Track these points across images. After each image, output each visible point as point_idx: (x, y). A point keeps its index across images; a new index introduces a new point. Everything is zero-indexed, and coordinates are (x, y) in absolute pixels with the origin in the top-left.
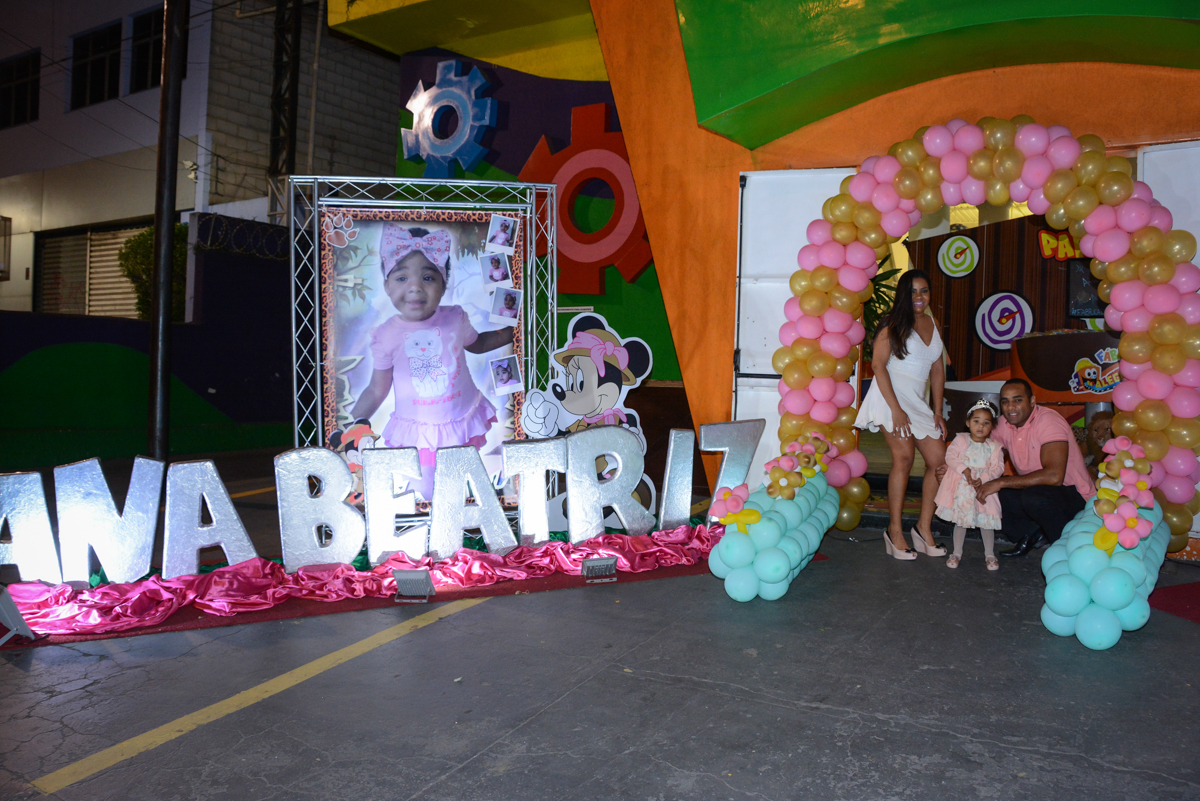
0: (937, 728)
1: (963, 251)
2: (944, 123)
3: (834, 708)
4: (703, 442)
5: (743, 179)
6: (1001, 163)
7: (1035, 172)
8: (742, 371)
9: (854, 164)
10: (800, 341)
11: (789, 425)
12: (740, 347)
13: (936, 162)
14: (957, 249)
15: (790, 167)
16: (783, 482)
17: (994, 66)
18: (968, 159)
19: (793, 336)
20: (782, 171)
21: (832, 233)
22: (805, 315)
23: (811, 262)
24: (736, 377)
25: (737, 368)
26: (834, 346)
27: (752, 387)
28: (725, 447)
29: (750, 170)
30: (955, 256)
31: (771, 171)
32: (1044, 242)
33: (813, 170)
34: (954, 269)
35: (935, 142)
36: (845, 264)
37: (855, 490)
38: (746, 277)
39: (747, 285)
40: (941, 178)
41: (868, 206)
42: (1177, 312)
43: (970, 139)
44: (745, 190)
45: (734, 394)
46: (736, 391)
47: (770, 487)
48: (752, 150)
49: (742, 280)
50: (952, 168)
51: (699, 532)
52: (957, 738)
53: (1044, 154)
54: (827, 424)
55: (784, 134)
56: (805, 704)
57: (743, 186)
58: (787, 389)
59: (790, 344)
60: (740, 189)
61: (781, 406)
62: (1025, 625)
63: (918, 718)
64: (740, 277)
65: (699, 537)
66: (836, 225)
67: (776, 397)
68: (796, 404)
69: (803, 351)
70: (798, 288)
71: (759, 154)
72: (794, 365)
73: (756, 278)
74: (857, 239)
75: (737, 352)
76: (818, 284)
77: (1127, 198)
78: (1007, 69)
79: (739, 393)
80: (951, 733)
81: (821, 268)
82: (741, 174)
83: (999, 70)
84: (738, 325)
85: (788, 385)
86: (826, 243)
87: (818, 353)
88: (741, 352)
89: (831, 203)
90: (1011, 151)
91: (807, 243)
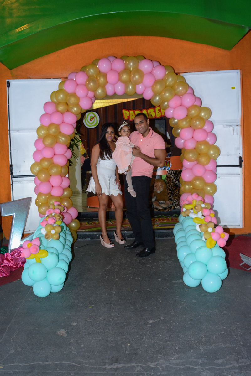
0: (182, 365)
1: (93, 118)
2: (106, 57)
3: (127, 365)
4: (3, 212)
5: (8, 83)
6: (134, 76)
7: (148, 81)
8: (14, 174)
9: (60, 77)
10: (44, 159)
11: (42, 199)
12: (12, 163)
13: (105, 75)
14: (91, 117)
15: (30, 78)
16: (53, 232)
17: (121, 36)
18: (119, 74)
19: (39, 157)
20: (27, 80)
21: (57, 107)
22: (46, 147)
23: (47, 122)
24: (12, 178)
25: (12, 173)
26: (61, 161)
27: (20, 182)
28: (13, 213)
29: (11, 79)
30: (90, 120)
31: (22, 80)
32: (124, 114)
33: (41, 79)
34: (90, 125)
35: (103, 66)
36: (63, 122)
37: (73, 225)
38: (13, 130)
39: (13, 134)
40: (107, 82)
41: (74, 95)
42: (206, 140)
43: (118, 65)
44: (9, 89)
45: (11, 186)
46: (12, 184)
47: (46, 235)
48: (10, 69)
49: (11, 132)
50: (112, 77)
51: (6, 256)
52: (195, 370)
53: (151, 73)
54: (59, 197)
55: (26, 62)
56: (110, 367)
57: (8, 86)
58: (39, 182)
59: (39, 160)
60: (7, 88)
61: (36, 190)
62: (175, 284)
63: (169, 360)
64: (10, 130)
65: (7, 259)
66: (57, 104)
67: (33, 186)
68: (44, 189)
69: (46, 164)
70: (41, 134)
71: (15, 71)
72: (41, 171)
73: (18, 131)
74: (68, 111)
75: (11, 166)
76: (51, 132)
77: (185, 93)
78: (126, 38)
79: (13, 185)
80: (191, 366)
81: (52, 124)
82: (7, 80)
83: (123, 38)
84: (11, 153)
85: (39, 179)
86: (54, 113)
87: (53, 165)
88: (13, 166)
89: (54, 94)
90: (138, 71)
91: (44, 112)
